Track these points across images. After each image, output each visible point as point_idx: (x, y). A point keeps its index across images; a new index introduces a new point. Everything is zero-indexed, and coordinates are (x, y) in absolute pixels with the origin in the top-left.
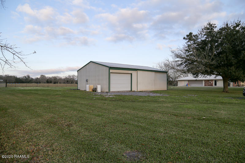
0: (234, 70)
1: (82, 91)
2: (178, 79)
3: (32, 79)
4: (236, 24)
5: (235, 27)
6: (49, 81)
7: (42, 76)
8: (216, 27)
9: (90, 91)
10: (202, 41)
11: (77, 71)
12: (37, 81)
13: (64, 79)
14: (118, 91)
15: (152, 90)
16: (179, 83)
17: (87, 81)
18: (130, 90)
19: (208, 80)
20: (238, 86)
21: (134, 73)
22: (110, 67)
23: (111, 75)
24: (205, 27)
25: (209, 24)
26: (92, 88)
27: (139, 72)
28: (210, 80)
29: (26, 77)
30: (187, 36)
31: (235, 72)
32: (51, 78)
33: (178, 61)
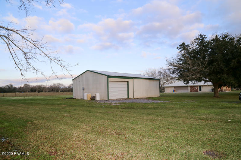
0: (226, 77)
1: (78, 100)
2: (164, 86)
3: (15, 88)
4: (224, 35)
5: (223, 38)
6: (33, 90)
7: (26, 84)
8: (206, 38)
9: (88, 99)
10: (194, 50)
11: (73, 80)
12: (20, 90)
13: (48, 88)
14: (117, 99)
15: (146, 97)
16: (166, 89)
17: (83, 89)
18: (127, 97)
19: (194, 86)
20: (221, 91)
21: (130, 81)
22: (109, 76)
23: (110, 83)
24: (197, 38)
25: (201, 35)
26: (90, 97)
27: (135, 80)
28: (195, 86)
29: (8, 86)
30: (180, 46)
31: (227, 79)
32: (35, 87)
33: (171, 69)
